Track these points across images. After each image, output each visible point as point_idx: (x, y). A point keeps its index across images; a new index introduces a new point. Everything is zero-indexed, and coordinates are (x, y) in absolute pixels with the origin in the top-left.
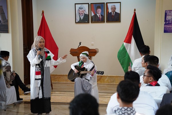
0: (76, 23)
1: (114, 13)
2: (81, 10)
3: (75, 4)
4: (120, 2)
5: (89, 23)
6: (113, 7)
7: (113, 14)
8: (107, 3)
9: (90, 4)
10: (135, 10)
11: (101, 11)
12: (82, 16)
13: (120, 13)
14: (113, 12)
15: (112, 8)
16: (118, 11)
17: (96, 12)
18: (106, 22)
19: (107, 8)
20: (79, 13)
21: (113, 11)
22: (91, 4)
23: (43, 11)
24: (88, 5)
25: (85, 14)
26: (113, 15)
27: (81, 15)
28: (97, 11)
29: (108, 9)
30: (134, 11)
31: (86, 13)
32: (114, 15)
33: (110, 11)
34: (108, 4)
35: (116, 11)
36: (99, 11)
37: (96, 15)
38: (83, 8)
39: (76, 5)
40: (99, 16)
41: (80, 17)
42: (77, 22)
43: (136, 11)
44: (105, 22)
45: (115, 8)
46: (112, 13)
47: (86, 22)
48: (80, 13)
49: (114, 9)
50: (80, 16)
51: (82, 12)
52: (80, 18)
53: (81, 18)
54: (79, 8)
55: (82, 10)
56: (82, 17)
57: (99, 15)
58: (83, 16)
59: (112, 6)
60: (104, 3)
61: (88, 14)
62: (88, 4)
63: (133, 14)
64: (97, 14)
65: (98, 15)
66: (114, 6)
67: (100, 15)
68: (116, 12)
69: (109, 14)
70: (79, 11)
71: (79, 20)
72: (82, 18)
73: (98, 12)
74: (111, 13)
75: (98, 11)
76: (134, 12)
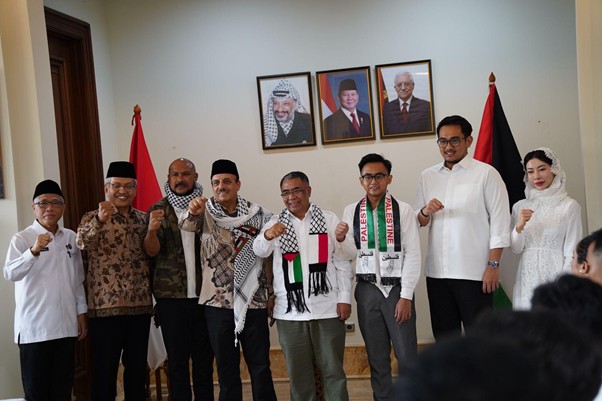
0: (265, 148)
1: (408, 102)
2: (280, 100)
3: (259, 79)
4: (429, 61)
5: (315, 144)
6: (403, 79)
7: (405, 105)
8: (377, 67)
9: (313, 74)
10: (492, 78)
11: (356, 97)
12: (287, 121)
13: (429, 100)
14: (405, 99)
15: (400, 85)
16: (421, 92)
17: (338, 105)
18: (382, 138)
19: (381, 86)
20: (276, 112)
21: (404, 96)
22: (318, 73)
23: (136, 107)
24: (305, 78)
25: (296, 113)
26: (405, 108)
27: (284, 119)
28: (341, 100)
29: (385, 89)
30: (488, 83)
31: (301, 111)
32: (408, 108)
33: (392, 95)
34: (383, 71)
35: (416, 94)
36: (352, 96)
37: (338, 115)
38: (288, 92)
39: (262, 82)
40: (351, 119)
41: (278, 125)
42: (268, 144)
43: (496, 83)
44: (374, 138)
45: (410, 84)
46: (402, 102)
47: (304, 142)
48: (280, 110)
49: (407, 86)
50: (277, 121)
51: (287, 108)
52: (280, 130)
53: (285, 130)
54: (274, 92)
55: (284, 99)
56: (289, 124)
57: (352, 115)
58: (291, 122)
59: (397, 77)
60: (368, 68)
61: (309, 112)
62: (308, 74)
63: (486, 93)
64: (344, 111)
65: (347, 113)
66: (408, 75)
67: (355, 112)
68: (414, 99)
69: (389, 108)
70: (275, 103)
71: (275, 139)
72: (287, 131)
73: (345, 104)
74: (396, 102)
75: (345, 98)
76: (490, 86)
